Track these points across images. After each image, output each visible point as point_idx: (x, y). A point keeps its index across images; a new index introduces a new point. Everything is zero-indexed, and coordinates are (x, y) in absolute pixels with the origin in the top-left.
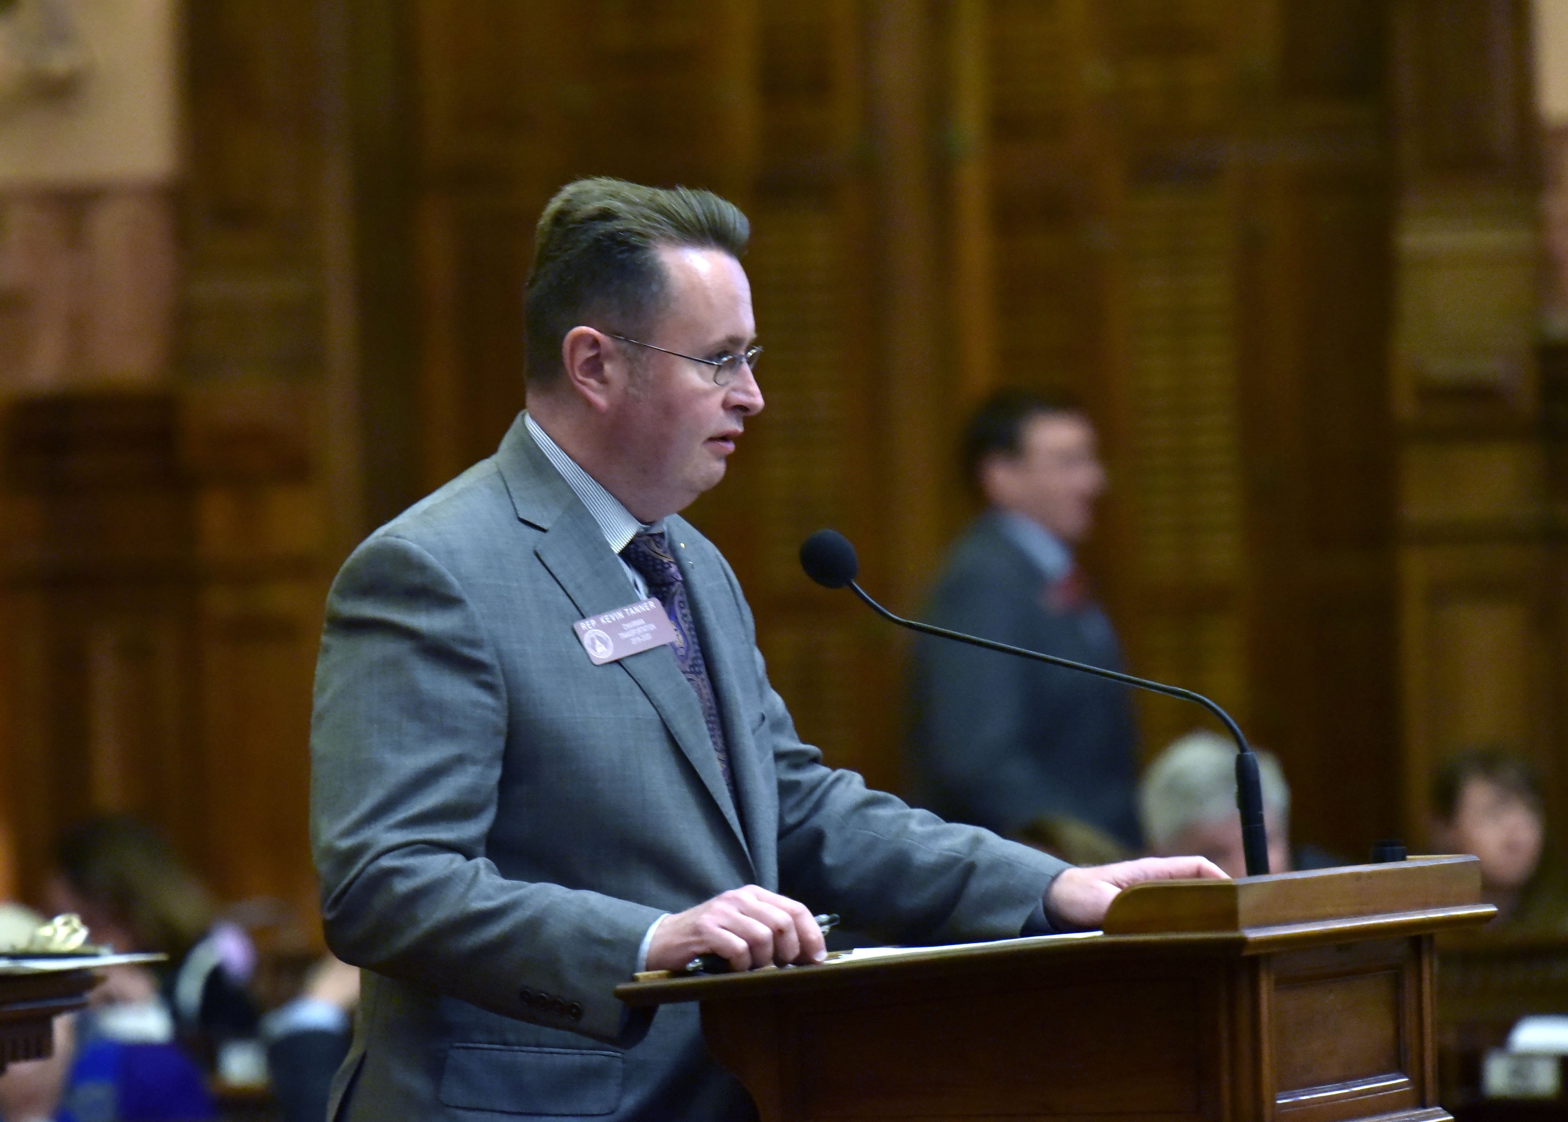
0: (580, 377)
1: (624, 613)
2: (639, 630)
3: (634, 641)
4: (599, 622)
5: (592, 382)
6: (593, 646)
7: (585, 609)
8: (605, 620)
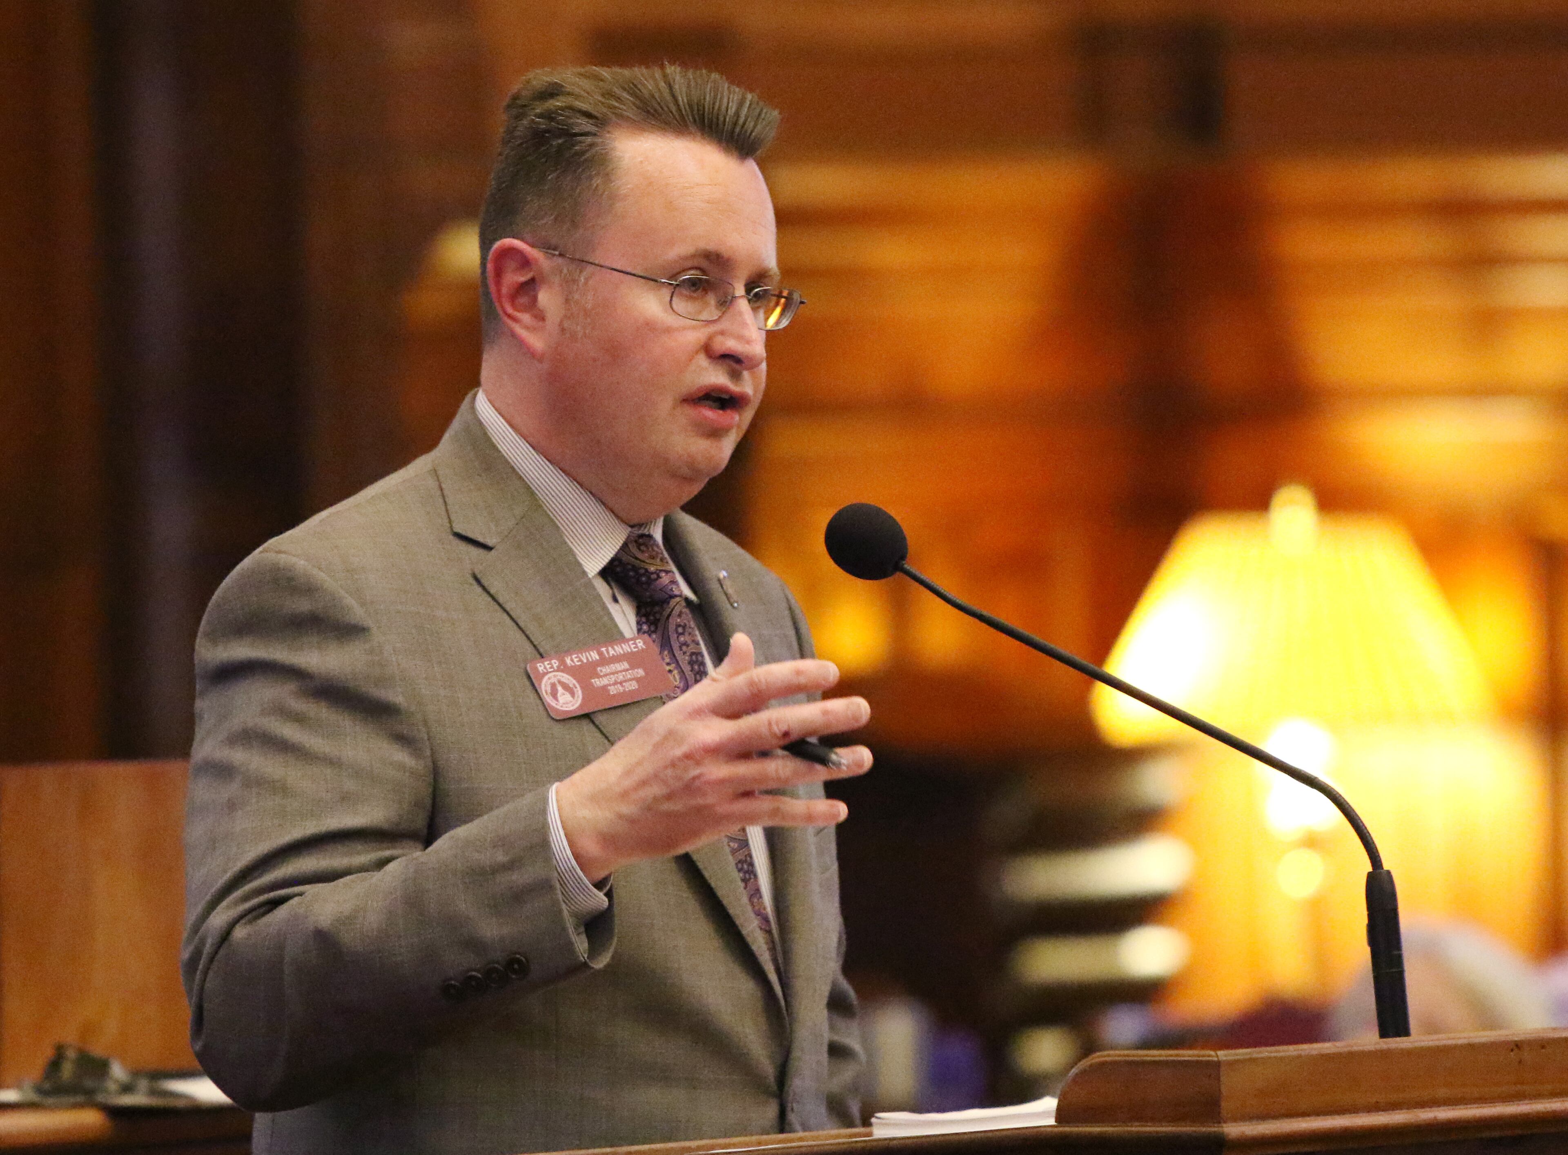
0: (510, 310)
1: (600, 654)
2: (621, 677)
3: (613, 690)
4: (563, 662)
5: (526, 317)
6: (554, 694)
7: (544, 646)
8: (572, 660)
